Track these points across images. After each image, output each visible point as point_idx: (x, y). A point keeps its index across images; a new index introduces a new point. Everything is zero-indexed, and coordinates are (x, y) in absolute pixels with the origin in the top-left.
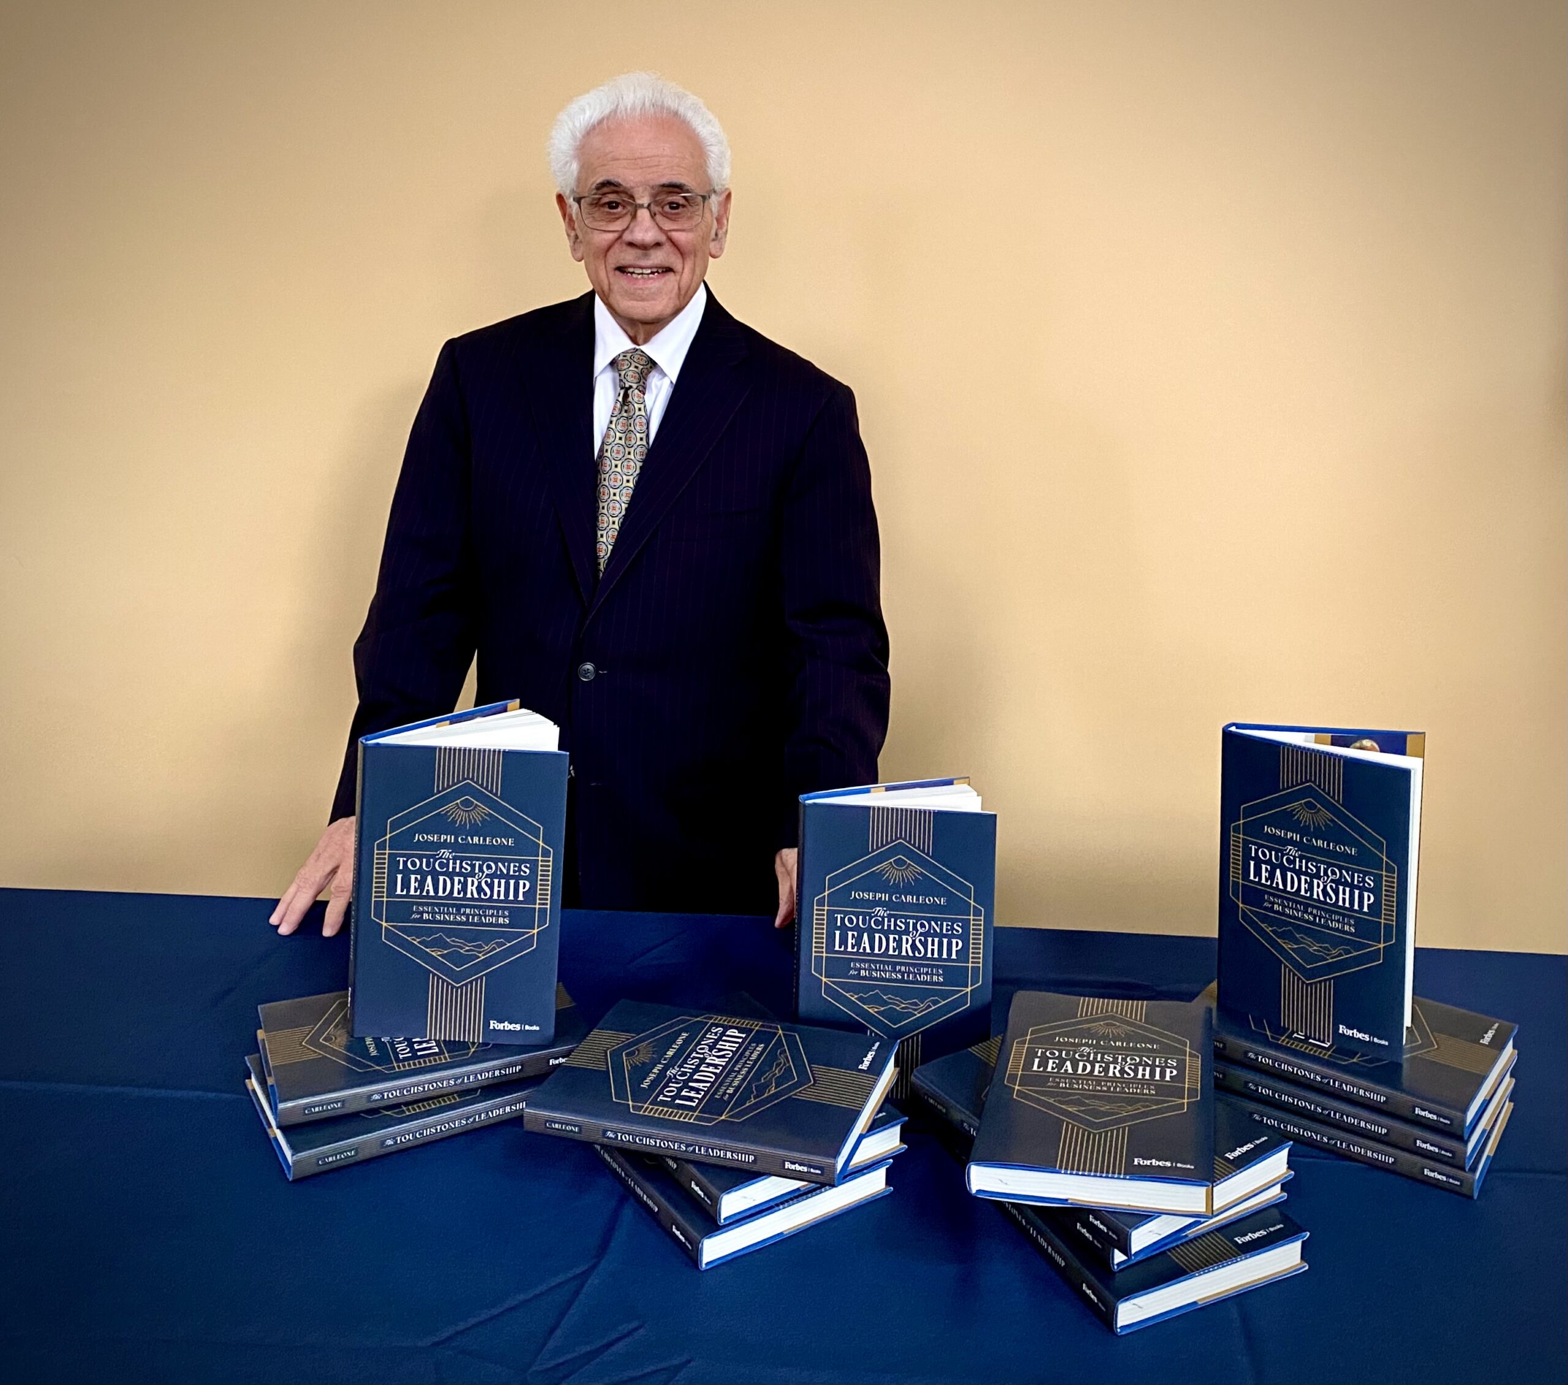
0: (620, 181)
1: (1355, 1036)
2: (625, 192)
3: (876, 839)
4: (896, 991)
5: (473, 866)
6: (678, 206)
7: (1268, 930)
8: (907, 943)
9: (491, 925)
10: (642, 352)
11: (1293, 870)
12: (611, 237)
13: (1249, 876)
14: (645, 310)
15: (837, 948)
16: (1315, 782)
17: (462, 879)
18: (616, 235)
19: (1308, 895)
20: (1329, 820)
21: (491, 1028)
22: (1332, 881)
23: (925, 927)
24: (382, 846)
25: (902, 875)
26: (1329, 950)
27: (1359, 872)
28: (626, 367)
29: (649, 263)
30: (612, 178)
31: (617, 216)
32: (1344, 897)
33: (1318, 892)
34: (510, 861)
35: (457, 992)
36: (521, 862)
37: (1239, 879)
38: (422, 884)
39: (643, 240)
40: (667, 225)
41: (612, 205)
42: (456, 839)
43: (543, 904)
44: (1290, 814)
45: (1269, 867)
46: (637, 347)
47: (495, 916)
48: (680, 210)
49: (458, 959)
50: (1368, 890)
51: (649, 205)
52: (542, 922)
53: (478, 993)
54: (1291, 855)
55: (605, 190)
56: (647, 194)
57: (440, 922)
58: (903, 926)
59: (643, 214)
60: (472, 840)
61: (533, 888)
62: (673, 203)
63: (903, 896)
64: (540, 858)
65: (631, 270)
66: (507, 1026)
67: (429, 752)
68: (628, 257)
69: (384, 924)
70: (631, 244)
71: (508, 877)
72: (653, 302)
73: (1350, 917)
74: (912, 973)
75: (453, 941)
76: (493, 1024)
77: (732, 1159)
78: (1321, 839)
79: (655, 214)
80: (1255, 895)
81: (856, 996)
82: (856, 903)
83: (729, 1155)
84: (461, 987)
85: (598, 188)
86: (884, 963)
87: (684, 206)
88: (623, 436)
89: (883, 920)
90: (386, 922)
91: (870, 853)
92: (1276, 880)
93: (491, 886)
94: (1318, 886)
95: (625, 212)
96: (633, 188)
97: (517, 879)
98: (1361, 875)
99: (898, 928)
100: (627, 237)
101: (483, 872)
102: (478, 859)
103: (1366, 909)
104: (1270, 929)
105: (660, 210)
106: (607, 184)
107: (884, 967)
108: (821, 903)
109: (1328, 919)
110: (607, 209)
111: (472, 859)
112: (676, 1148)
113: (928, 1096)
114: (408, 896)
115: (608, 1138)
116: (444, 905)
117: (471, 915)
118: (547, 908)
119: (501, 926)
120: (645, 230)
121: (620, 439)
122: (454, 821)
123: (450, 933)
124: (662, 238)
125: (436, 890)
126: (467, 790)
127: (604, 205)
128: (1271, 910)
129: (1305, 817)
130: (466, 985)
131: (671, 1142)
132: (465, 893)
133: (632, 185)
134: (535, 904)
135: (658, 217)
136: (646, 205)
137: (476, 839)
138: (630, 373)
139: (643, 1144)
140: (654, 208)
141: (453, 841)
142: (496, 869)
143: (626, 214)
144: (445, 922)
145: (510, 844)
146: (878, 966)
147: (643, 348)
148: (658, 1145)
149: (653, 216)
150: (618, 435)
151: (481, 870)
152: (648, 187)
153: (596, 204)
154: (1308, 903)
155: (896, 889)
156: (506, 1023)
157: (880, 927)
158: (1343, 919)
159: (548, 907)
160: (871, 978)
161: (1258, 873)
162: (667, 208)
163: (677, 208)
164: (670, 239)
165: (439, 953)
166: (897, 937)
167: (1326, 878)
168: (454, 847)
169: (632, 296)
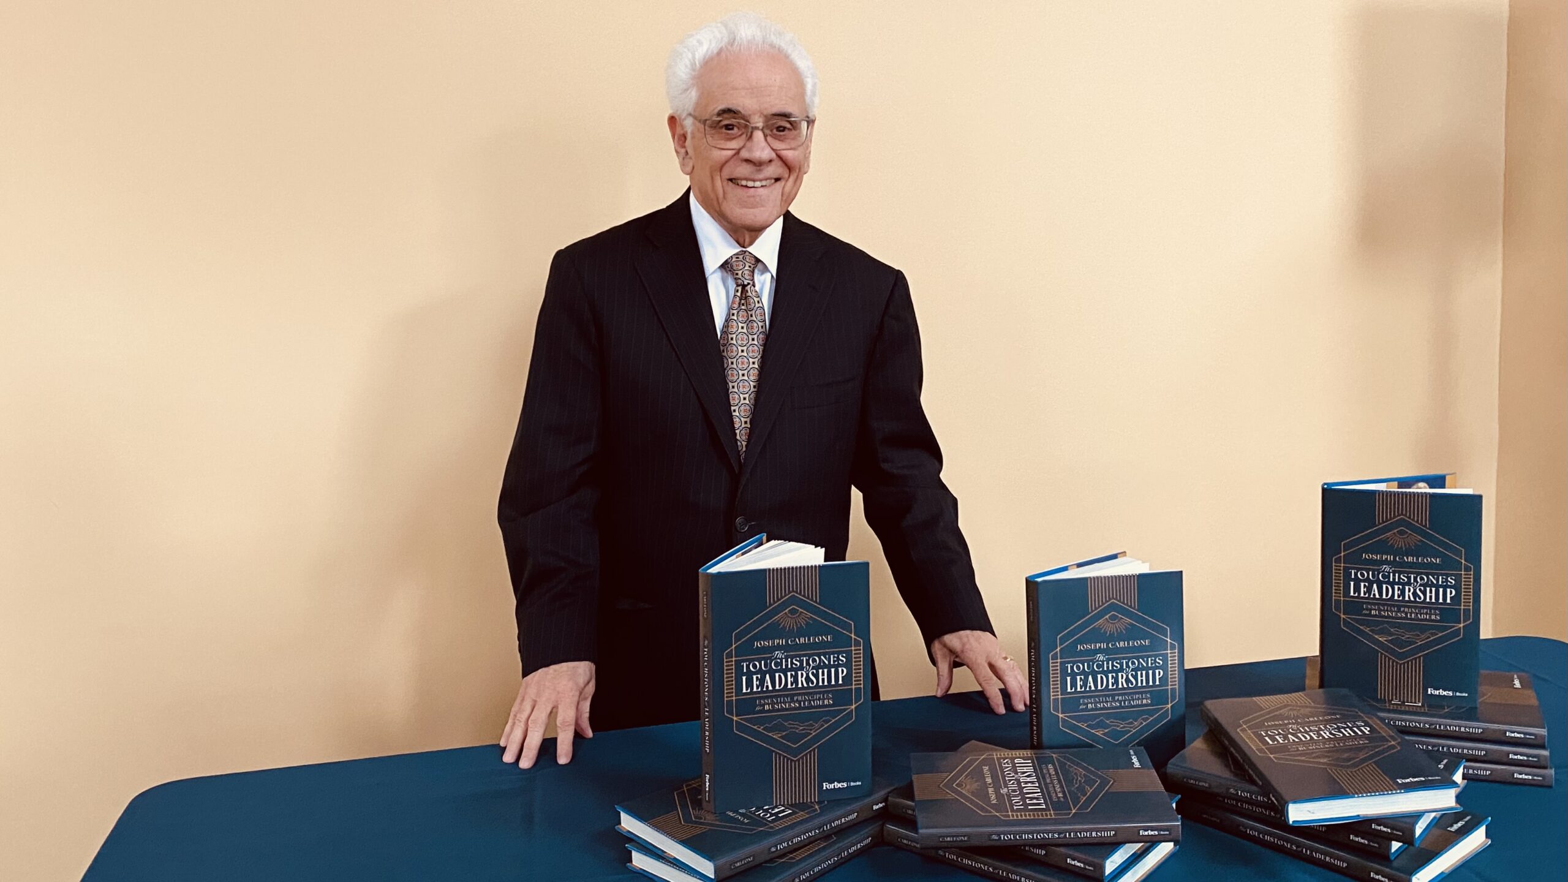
0: (740, 109)
1: (1441, 694)
2: (743, 118)
3: (1094, 602)
4: (1117, 716)
5: (801, 662)
6: (784, 129)
7: (1366, 630)
8: (1122, 678)
9: (819, 707)
10: (750, 253)
11: (1388, 583)
12: (730, 153)
13: (1350, 593)
14: (755, 216)
15: (1069, 690)
16: (1406, 515)
17: (793, 673)
18: (733, 152)
19: (1401, 598)
20: (1418, 541)
21: (825, 788)
22: (1420, 585)
23: (1135, 664)
24: (730, 655)
25: (1116, 627)
26: (1419, 636)
27: (1442, 575)
28: (742, 267)
29: (761, 176)
30: (730, 106)
31: (733, 137)
32: (1430, 595)
33: (1409, 595)
34: (830, 654)
35: (795, 765)
36: (839, 653)
37: (1340, 597)
38: (762, 681)
39: (760, 157)
40: (778, 145)
41: (728, 127)
42: (787, 642)
43: (858, 684)
44: (1384, 542)
45: (1367, 584)
46: (744, 249)
47: (822, 699)
48: (786, 132)
49: (795, 737)
50: (1451, 587)
51: (763, 128)
52: (858, 699)
53: (812, 761)
54: (1386, 572)
55: (726, 116)
56: (761, 120)
57: (778, 710)
58: (1119, 666)
59: (759, 135)
60: (799, 641)
61: (849, 674)
62: (781, 127)
63: (1117, 643)
64: (853, 648)
65: (744, 183)
66: (838, 785)
67: (759, 576)
68: (743, 170)
69: (735, 718)
70: (747, 161)
71: (829, 667)
72: (762, 209)
73: (1436, 609)
74: (1127, 700)
75: (790, 724)
76: (826, 786)
77: (1097, 837)
78: (1411, 556)
79: (767, 136)
80: (1355, 606)
81: (1086, 725)
82: (1082, 653)
83: (1094, 834)
84: (799, 760)
85: (719, 114)
86: (1105, 696)
87: (789, 129)
88: (745, 325)
89: (1103, 664)
90: (736, 716)
91: (1091, 613)
92: (1373, 593)
93: (816, 676)
94: (1409, 591)
95: (740, 133)
96: (750, 115)
97: (836, 667)
98: (1444, 577)
99: (1115, 668)
100: (744, 154)
101: (810, 665)
102: (804, 655)
103: (1448, 601)
104: (1368, 629)
105: (770, 133)
106: (728, 111)
107: (1106, 699)
108: (1055, 657)
109: (1417, 614)
110: (724, 130)
111: (800, 656)
112: (1050, 837)
113: (1188, 778)
114: (752, 692)
115: (994, 840)
116: (780, 696)
117: (802, 701)
118: (861, 688)
119: (826, 706)
120: (761, 148)
121: (742, 328)
122: (784, 627)
123: (786, 718)
124: (774, 155)
125: (773, 685)
126: (793, 600)
127: (721, 128)
128: (1370, 615)
129: (1400, 543)
130: (802, 758)
131: (1046, 833)
132: (797, 684)
133: (750, 113)
134: (852, 685)
135: (769, 138)
136: (761, 128)
137: (802, 640)
138: (746, 272)
139: (1022, 839)
140: (768, 132)
141: (784, 643)
142: (820, 662)
143: (741, 135)
144: (783, 709)
145: (829, 640)
146: (1101, 699)
147: (750, 249)
148: (1035, 837)
149: (765, 136)
150: (740, 325)
151: (808, 664)
152: (762, 116)
153: (715, 126)
154: (1402, 604)
155: (1111, 638)
156: (836, 783)
157: (1101, 669)
158: (1430, 611)
159: (862, 686)
160: (1096, 709)
161: (1357, 589)
162: (775, 131)
163: (783, 131)
164: (779, 157)
165: (780, 735)
166: (1114, 675)
167: (1415, 584)
168: (785, 648)
169: (744, 205)
